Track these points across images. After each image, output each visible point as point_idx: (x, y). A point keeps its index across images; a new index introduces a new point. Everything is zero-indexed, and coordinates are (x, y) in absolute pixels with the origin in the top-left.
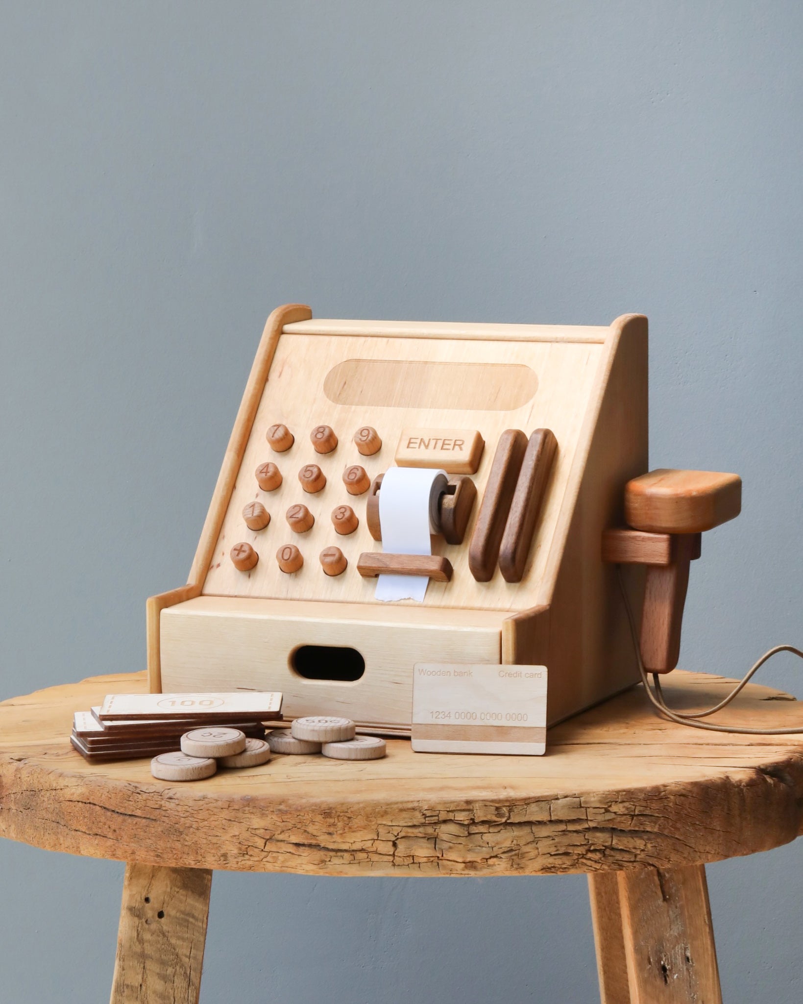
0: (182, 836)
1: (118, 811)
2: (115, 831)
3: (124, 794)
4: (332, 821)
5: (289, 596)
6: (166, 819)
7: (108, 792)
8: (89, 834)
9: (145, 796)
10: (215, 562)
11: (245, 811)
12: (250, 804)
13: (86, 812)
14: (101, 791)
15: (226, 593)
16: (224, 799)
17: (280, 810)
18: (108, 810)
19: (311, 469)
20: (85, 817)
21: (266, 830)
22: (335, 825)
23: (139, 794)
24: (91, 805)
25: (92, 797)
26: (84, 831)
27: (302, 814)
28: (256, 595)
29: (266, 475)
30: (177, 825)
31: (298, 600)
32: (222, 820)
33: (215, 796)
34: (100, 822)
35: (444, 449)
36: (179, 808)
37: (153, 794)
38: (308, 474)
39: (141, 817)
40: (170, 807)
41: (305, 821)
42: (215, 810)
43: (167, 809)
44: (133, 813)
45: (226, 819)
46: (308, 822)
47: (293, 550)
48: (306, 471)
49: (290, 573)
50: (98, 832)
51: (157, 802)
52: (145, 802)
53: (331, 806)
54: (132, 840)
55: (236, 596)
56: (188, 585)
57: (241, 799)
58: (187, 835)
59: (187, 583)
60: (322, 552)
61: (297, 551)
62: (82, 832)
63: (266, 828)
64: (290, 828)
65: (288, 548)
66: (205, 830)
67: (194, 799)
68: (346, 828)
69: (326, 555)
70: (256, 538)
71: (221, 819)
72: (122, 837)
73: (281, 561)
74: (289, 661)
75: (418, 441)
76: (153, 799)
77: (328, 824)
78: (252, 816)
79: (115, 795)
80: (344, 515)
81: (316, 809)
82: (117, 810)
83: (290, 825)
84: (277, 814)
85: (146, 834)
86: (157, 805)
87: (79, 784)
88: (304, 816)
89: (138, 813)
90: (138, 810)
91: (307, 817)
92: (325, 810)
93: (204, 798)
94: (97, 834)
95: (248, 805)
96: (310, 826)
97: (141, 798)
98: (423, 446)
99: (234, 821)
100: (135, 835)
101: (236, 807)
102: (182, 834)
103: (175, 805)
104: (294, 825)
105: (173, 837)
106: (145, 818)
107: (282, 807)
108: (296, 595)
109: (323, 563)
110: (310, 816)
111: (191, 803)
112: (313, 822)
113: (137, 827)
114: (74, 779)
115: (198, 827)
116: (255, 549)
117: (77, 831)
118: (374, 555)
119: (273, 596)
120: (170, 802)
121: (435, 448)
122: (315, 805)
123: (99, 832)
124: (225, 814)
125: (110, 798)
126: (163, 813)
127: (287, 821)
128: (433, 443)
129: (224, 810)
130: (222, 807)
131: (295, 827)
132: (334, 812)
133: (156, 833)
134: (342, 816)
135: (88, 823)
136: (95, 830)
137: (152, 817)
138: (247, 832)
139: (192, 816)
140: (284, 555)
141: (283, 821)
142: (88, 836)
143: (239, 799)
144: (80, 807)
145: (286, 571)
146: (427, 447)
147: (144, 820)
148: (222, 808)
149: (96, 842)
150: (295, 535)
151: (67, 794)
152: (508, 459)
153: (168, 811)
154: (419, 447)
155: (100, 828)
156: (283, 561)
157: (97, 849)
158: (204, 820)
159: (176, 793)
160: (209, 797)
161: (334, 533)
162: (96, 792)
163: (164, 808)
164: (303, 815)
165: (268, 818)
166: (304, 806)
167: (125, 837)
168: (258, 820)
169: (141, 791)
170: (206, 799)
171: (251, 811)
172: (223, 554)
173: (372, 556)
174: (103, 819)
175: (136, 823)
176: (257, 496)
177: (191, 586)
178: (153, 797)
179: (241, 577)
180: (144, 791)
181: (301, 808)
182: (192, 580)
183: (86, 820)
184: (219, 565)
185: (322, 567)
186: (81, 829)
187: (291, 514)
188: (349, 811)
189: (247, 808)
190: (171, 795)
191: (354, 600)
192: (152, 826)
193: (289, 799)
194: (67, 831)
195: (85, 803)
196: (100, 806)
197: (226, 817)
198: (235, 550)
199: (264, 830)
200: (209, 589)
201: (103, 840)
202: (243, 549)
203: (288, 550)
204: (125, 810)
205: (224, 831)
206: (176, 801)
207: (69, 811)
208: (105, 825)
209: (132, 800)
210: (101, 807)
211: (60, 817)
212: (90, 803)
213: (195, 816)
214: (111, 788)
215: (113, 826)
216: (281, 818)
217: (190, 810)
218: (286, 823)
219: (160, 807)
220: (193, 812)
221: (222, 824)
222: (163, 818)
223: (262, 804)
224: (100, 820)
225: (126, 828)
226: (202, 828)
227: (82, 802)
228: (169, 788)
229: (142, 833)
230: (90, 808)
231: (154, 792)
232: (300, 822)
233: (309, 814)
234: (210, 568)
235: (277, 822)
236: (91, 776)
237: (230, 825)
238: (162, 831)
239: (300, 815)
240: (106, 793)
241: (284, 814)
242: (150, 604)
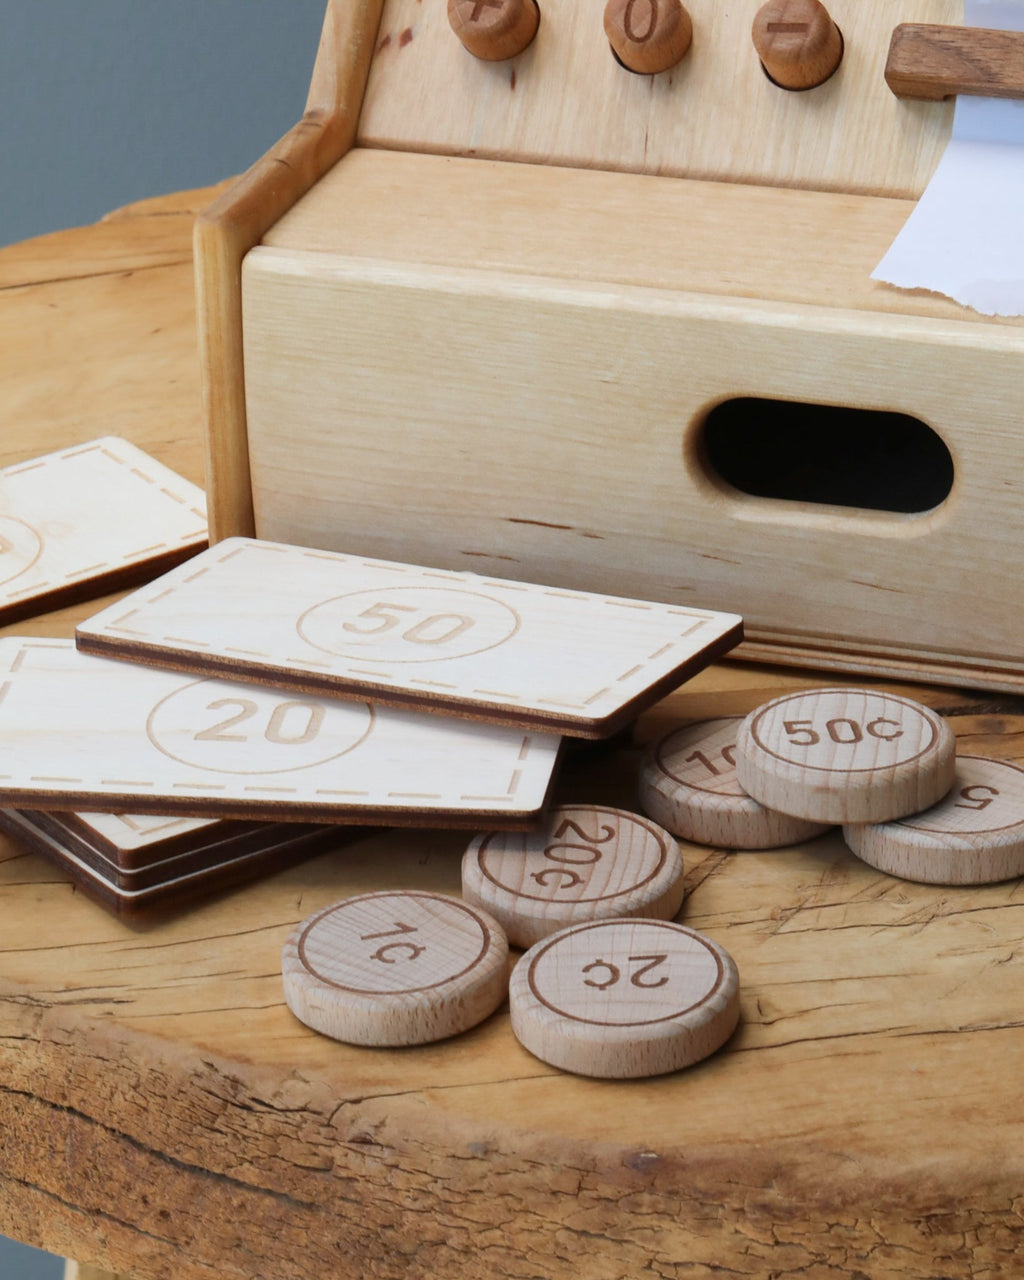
0: (410, 1268)
1: (177, 1157)
3: (193, 1105)
4: (954, 1242)
5: (652, 162)
6: (350, 1209)
7: (135, 1088)
8: (72, 1206)
9: (270, 1121)
10: (395, 26)
11: (639, 1205)
12: (657, 1182)
13: (58, 1136)
14: (111, 1079)
15: (437, 139)
16: (562, 1161)
17: (765, 1207)
18: (139, 1146)
20: (53, 1150)
21: (715, 1268)
22: (966, 1256)
23: (248, 1108)
24: (77, 1120)
25: (79, 1094)
26: (52, 1191)
27: (847, 1221)
28: (540, 149)
30: (390, 1233)
32: (554, 1232)
33: (525, 1144)
34: (110, 1178)
36: (398, 1180)
37: (297, 1117)
39: (255, 1189)
40: (363, 1173)
41: (855, 1245)
42: (531, 1197)
43: (351, 1174)
44: (231, 1173)
45: (568, 1229)
46: (869, 1248)
47: (662, 6)
49: (649, 74)
50: (105, 1207)
51: (314, 1149)
52: (270, 1142)
53: (951, 1191)
54: (229, 1254)
55: (471, 154)
56: (312, 115)
57: (623, 1165)
58: (429, 1267)
59: (308, 108)
60: (759, 15)
62: (46, 1192)
63: (717, 1263)
64: (801, 1264)
66: (493, 1259)
67: (452, 1151)
68: (1003, 1265)
69: (774, 28)
71: (550, 1226)
72: (192, 1238)
73: (622, 43)
74: (686, 444)
76: (300, 1134)
77: (939, 1253)
78: (666, 1224)
79: (159, 1100)
81: (897, 1205)
82: (169, 1151)
83: (805, 1255)
84: (756, 1220)
85: (277, 1245)
86: (316, 1158)
87: (28, 1031)
88: (854, 1227)
89: (250, 1174)
90: (246, 1165)
91: (866, 1232)
92: (929, 1208)
93: (487, 1150)
94: (98, 1212)
96: (875, 1259)
97: (255, 1126)
99: (602, 1236)
100: (239, 1239)
101: (607, 1191)
102: (409, 1263)
103: (384, 1168)
104: (817, 1255)
105: (378, 1266)
106: (269, 1192)
107: (774, 1194)
108: (677, 160)
109: (766, 54)
110: (877, 1230)
111: (440, 1167)
112: (887, 1249)
113: (244, 1217)
114: (7, 1010)
115: (467, 1246)
117: (27, 1184)
118: (943, 37)
119: (599, 157)
120: (363, 1155)
122: (897, 1188)
123: (110, 1206)
124: (567, 1212)
125: (145, 1109)
127: (791, 1243)
129: (563, 1198)
130: (556, 1188)
131: (821, 1263)
132: (962, 1212)
133: (314, 1248)
134: (988, 1226)
135: (69, 1174)
136: (93, 1200)
137: (298, 1195)
138: (648, 1272)
139: (445, 1207)
141: (777, 1243)
142: (68, 1211)
143: (617, 1161)
144: (36, 1117)
145: (634, 68)
147: (268, 1201)
148: (554, 1193)
149: (99, 1233)
153: (356, 1184)
155: (112, 1197)
156: (629, 41)
157: (101, 1253)
158: (489, 1226)
159: (383, 1123)
160: (504, 1147)
162: (91, 1077)
163: (343, 1173)
164: (851, 1222)
165: (724, 1232)
166: (854, 1194)
167: (203, 1243)
168: (688, 1237)
169: (254, 1099)
170: (495, 1157)
171: (661, 1207)
173: (937, 37)
174: (120, 1171)
175: (242, 1206)
177: (323, 121)
178: (299, 1127)
179: (489, 85)
180: (267, 1102)
181: (844, 1203)
182: (323, 96)
183: (59, 1162)
184: (407, 37)
186: (43, 1184)
188: (1016, 1208)
189: (646, 1198)
190: (364, 1126)
191: (876, 182)
192: (297, 1222)
193: (794, 1165)
195: (54, 1106)
196: (106, 1129)
197: (567, 1223)
199: (709, 1271)
200: (381, 121)
201: (124, 1234)
203: (644, 5)
204: (201, 1158)
205: (565, 1265)
206: (387, 1152)
208: (129, 1190)
209: (224, 1129)
210: (113, 1131)
212: (71, 1110)
213: (457, 1211)
214: (144, 1073)
215: (158, 1199)
216: (769, 1233)
217: (437, 1188)
218: (789, 1249)
219: (328, 1167)
220: (447, 1195)
221: (557, 1244)
222: (338, 1202)
223: (701, 1184)
224: (112, 1173)
225: (206, 1215)
226: (483, 1249)
227: (41, 1100)
228: (353, 1096)
229: (265, 1240)
230: (72, 1126)
231: (303, 1109)
232: (839, 1248)
233: (873, 1223)
234: (379, 45)
235: (754, 1244)
236: (68, 1003)
237: (583, 1247)
238: (338, 1245)
239: (838, 1224)
240: (126, 1087)
241: (781, 1219)
242: (205, 239)
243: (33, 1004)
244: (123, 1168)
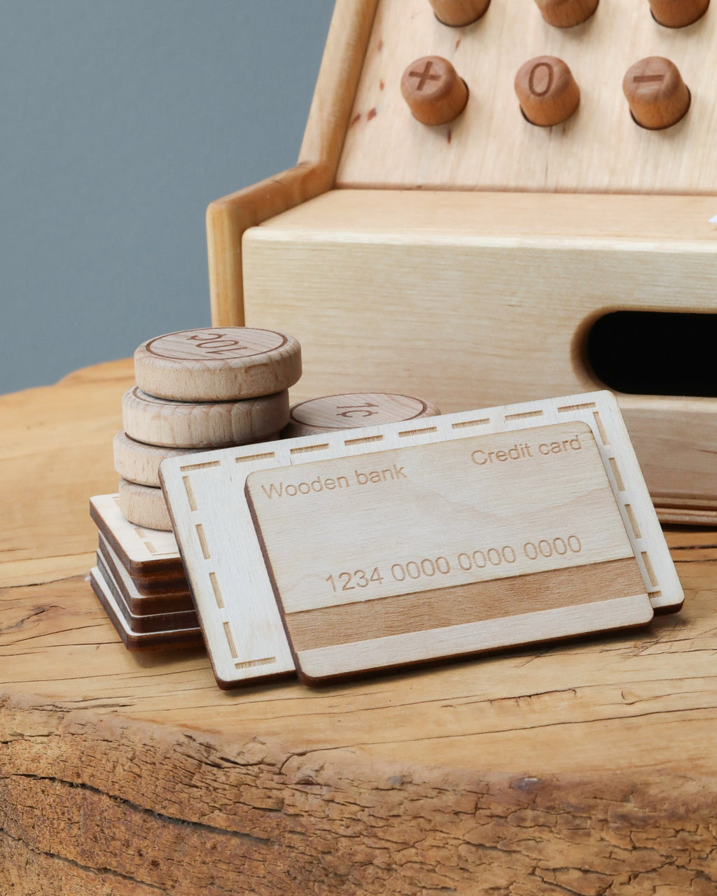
0: (344, 887)
1: (162, 812)
2: (155, 864)
5: (551, 184)
6: (296, 840)
7: (131, 760)
8: (86, 868)
9: (235, 774)
10: (363, 106)
11: (524, 820)
12: (538, 800)
13: (74, 810)
14: (113, 755)
15: (395, 179)
16: (462, 787)
17: (624, 817)
18: (134, 807)
20: (71, 822)
21: (586, 872)
23: (218, 766)
24: (88, 793)
25: (90, 771)
26: (70, 857)
27: (690, 827)
28: (470, 182)
30: (329, 858)
31: (575, 191)
32: (457, 847)
33: (434, 777)
34: (113, 839)
36: (334, 811)
37: (256, 769)
39: (224, 832)
40: (307, 808)
41: (697, 847)
42: (438, 818)
43: (297, 811)
44: (205, 820)
45: (468, 843)
46: (708, 850)
47: (556, 70)
49: (549, 125)
50: (110, 864)
51: (269, 793)
52: (235, 791)
54: (205, 892)
55: (419, 188)
56: (302, 164)
57: (510, 787)
58: (359, 885)
59: (300, 160)
60: (628, 72)
61: (566, 71)
62: (66, 859)
63: (587, 867)
64: (654, 866)
65: (543, 64)
66: (409, 873)
67: (375, 784)
69: (638, 79)
70: (458, 44)
71: (454, 842)
72: (176, 881)
73: (528, 98)
74: (573, 351)
76: (258, 782)
78: (546, 835)
79: (149, 766)
82: (158, 809)
83: (657, 857)
84: (617, 829)
85: (242, 877)
86: (270, 800)
87: (53, 730)
88: (696, 832)
89: (219, 819)
90: (217, 812)
91: (705, 837)
93: (403, 782)
94: (106, 870)
95: (533, 805)
96: (713, 859)
97: (223, 779)
99: (494, 848)
100: (212, 877)
101: (498, 809)
102: (344, 883)
103: (323, 802)
104: (667, 857)
105: (320, 888)
106: (235, 834)
107: (631, 807)
108: (568, 181)
109: (632, 97)
110: (714, 834)
111: (367, 798)
113: (216, 857)
114: (37, 716)
115: (389, 864)
116: (461, 72)
117: (52, 856)
119: (512, 184)
120: (307, 793)
123: (114, 864)
124: (467, 829)
125: (139, 776)
126: (290, 823)
127: (645, 848)
129: (463, 817)
130: (458, 809)
131: (671, 864)
133: (270, 877)
135: (83, 840)
136: (101, 859)
137: (257, 833)
138: (533, 877)
139: (371, 831)
140: (535, 81)
141: (635, 848)
142: (82, 873)
143: (506, 785)
144: (58, 795)
145: (537, 122)
147: (235, 841)
148: (456, 813)
149: (106, 889)
150: (555, 33)
151: (23, 755)
153: (301, 819)
155: (116, 855)
156: (532, 96)
158: (405, 845)
159: (322, 768)
160: (417, 779)
161: (649, 25)
162: (98, 756)
163: (291, 811)
164: (693, 828)
165: (592, 840)
166: (695, 805)
167: (185, 884)
168: (563, 845)
169: (222, 759)
170: (410, 788)
171: (541, 820)
172: (382, 86)
174: (121, 832)
175: (214, 847)
177: (310, 167)
178: (257, 777)
179: (433, 142)
180: (232, 759)
181: (687, 811)
182: (311, 152)
183: (75, 831)
184: (372, 114)
185: (626, 106)
186: (63, 853)
189: (529, 813)
190: (307, 771)
192: (256, 856)
193: (647, 784)
194: (27, 855)
195: (71, 785)
196: (110, 797)
197: (467, 838)
198: (412, 74)
199: (581, 874)
200: (353, 171)
201: (125, 886)
202: (432, 72)
203: (543, 70)
204: (182, 812)
205: (466, 875)
206: (324, 791)
207: (29, 803)
208: (128, 846)
209: (199, 784)
210: (115, 798)
211: (6, 815)
212: (83, 786)
213: (380, 834)
214: (139, 748)
215: (150, 851)
216: (628, 839)
217: (363, 816)
218: (644, 852)
219: (280, 806)
220: (372, 821)
221: (460, 857)
222: (288, 835)
223: (572, 800)
224: (114, 833)
225: (187, 860)
226: (402, 866)
227: (62, 782)
228: (300, 751)
229: (232, 875)
230: (85, 799)
231: (261, 763)
232: (684, 851)
233: (710, 829)
234: (352, 120)
235: (616, 850)
236: (85, 708)
237: (480, 859)
238: (288, 871)
239: (683, 830)
240: (125, 760)
241: (637, 827)
242: (215, 217)
243: (57, 710)
244: (123, 828)
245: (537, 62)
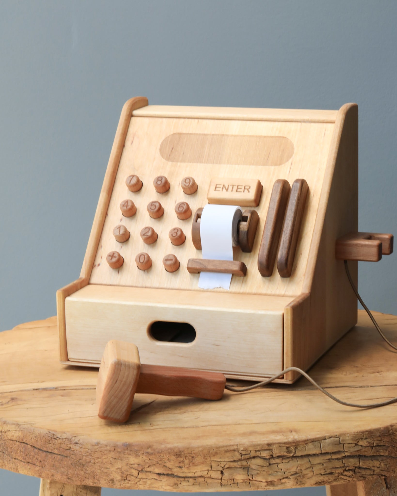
1: (43, 449)
2: (40, 461)
3: (46, 439)
4: (181, 459)
5: (144, 285)
6: (74, 456)
7: (36, 437)
8: (24, 462)
9: (60, 441)
10: (97, 263)
11: (125, 453)
12: (128, 448)
13: (22, 448)
14: (31, 436)
15: (104, 282)
16: (111, 445)
17: (148, 453)
18: (36, 448)
19: (155, 204)
20: (21, 451)
21: (139, 465)
22: (184, 462)
23: (56, 439)
24: (25, 444)
25: (25, 439)
26: (20, 459)
27: (162, 455)
28: (123, 284)
29: (127, 208)
30: (81, 461)
31: (150, 288)
33: (105, 443)
34: (31, 455)
35: (238, 192)
36: (82, 450)
37: (65, 440)
38: (153, 207)
39: (57, 454)
40: (76, 449)
41: (164, 460)
42: (106, 452)
43: (74, 450)
44: (52, 451)
46: (166, 460)
47: (146, 256)
48: (152, 205)
49: (144, 270)
51: (67, 445)
52: (60, 445)
53: (181, 450)
54: (52, 468)
55: (111, 285)
57: (122, 445)
58: (88, 467)
59: (80, 277)
60: (164, 258)
61: (149, 257)
62: (19, 460)
63: (139, 464)
64: (154, 464)
65: (143, 255)
66: (99, 464)
67: (92, 444)
68: (190, 464)
69: (167, 260)
70: (121, 247)
71: (109, 457)
72: (45, 465)
73: (139, 263)
74: (147, 330)
75: (222, 186)
77: (179, 461)
78: (130, 456)
79: (40, 439)
80: (177, 234)
81: (171, 452)
82: (41, 448)
83: (155, 462)
84: (146, 455)
85: (61, 465)
86: (68, 447)
87: (17, 429)
88: (163, 456)
89: (56, 451)
90: (55, 450)
91: (166, 457)
92: (177, 453)
93: (98, 444)
94: (29, 463)
95: (127, 449)
96: (167, 462)
97: (57, 442)
98: (224, 190)
99: (118, 459)
100: (54, 465)
101: (119, 450)
102: (84, 466)
103: (79, 448)
105: (79, 467)
106: (59, 455)
107: (149, 450)
108: (148, 285)
109: (165, 264)
110: (168, 456)
111: (90, 447)
112: (169, 460)
113: (55, 460)
114: (13, 426)
115: (95, 462)
116: (122, 255)
117: (16, 459)
118: (197, 261)
119: (134, 285)
120: (76, 446)
121: (232, 191)
122: (171, 449)
123: (31, 461)
124: (112, 455)
125: (37, 441)
126: (72, 452)
128: (230, 188)
129: (111, 452)
131: (158, 463)
132: (183, 453)
133: (67, 465)
134: (188, 456)
135: (23, 455)
136: (28, 460)
137: (65, 455)
138: (127, 466)
139: (90, 455)
140: (140, 259)
141: (150, 460)
142: (23, 463)
144: (18, 445)
145: (141, 269)
146: (227, 190)
147: (59, 456)
148: (110, 451)
149: (29, 467)
150: (146, 246)
151: (9, 435)
152: (280, 199)
153: (75, 452)
154: (222, 190)
155: (31, 459)
156: (140, 263)
157: (29, 471)
158: (98, 458)
159: (80, 440)
160: (101, 443)
161: (170, 245)
162: (28, 436)
163: (72, 450)
165: (140, 458)
166: (164, 450)
167: (47, 466)
168: (134, 459)
169: (57, 437)
170: (100, 445)
171: (129, 453)
172: (102, 258)
173: (196, 261)
174: (33, 454)
175: (54, 458)
176: (121, 220)
177: (82, 279)
178: (65, 442)
179: (114, 273)
180: (59, 437)
181: (162, 452)
182: (83, 275)
183: (22, 453)
184: (99, 265)
185: (164, 266)
186: (19, 458)
187: (144, 233)
188: (193, 453)
189: (126, 451)
190: (76, 441)
191: (185, 288)
192: (64, 460)
193: (153, 445)
194: (9, 458)
195: (21, 442)
197: (112, 457)
198: (109, 256)
199: (137, 465)
200: (94, 280)
201: (33, 466)
202: (114, 255)
204: (47, 449)
205: (112, 465)
206: (80, 445)
207: (11, 446)
208: (34, 457)
209: (51, 443)
210: (31, 446)
211: (5, 449)
212: (24, 443)
213: (93, 455)
214: (37, 434)
215: (39, 458)
216: (148, 458)
217: (89, 451)
218: (152, 461)
219: (70, 448)
220: (91, 453)
221: (110, 461)
222: (71, 455)
223: (136, 448)
224: (31, 454)
225: (48, 460)
226: (97, 463)
227: (19, 442)
228: (75, 436)
229: (58, 464)
230: (24, 446)
231: (66, 438)
232: (161, 460)
233: (167, 455)
234: (94, 266)
235: (146, 460)
236: (25, 424)
237: (115, 461)
238: (72, 464)
239: (161, 456)
240: (34, 437)
241: (150, 455)
242: (59, 294)
243: (18, 425)
244: (33, 453)
245: (141, 254)
